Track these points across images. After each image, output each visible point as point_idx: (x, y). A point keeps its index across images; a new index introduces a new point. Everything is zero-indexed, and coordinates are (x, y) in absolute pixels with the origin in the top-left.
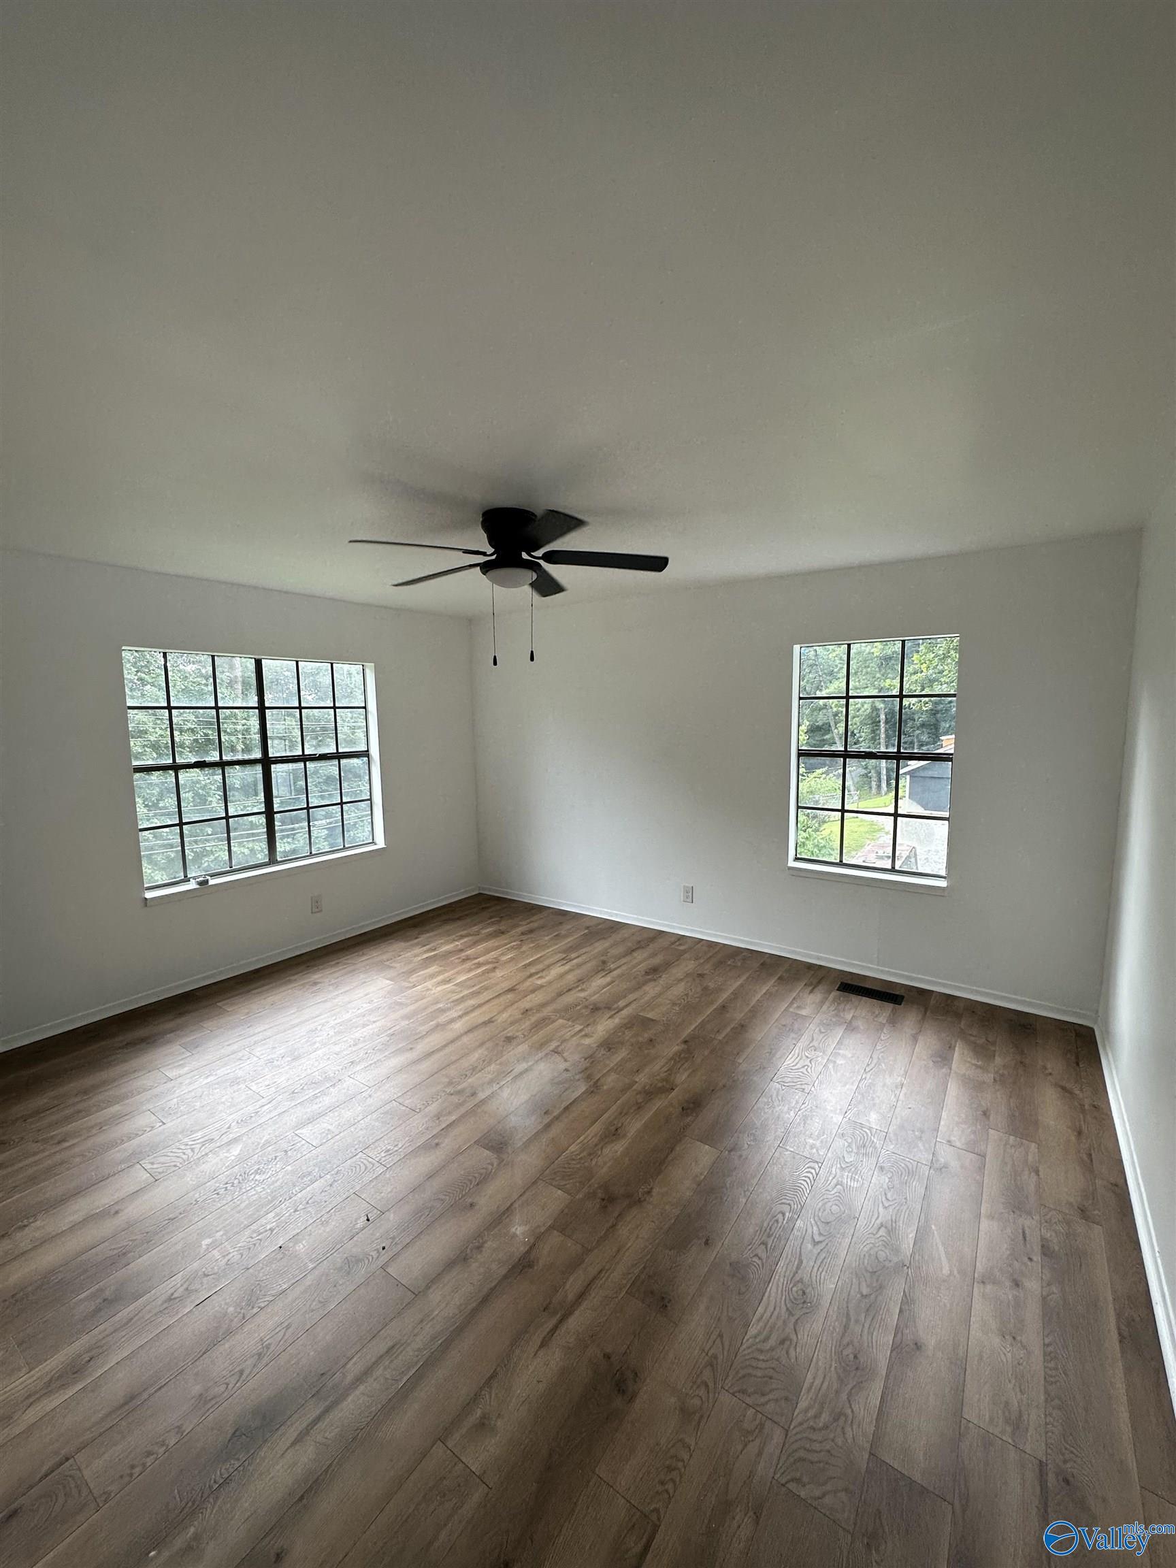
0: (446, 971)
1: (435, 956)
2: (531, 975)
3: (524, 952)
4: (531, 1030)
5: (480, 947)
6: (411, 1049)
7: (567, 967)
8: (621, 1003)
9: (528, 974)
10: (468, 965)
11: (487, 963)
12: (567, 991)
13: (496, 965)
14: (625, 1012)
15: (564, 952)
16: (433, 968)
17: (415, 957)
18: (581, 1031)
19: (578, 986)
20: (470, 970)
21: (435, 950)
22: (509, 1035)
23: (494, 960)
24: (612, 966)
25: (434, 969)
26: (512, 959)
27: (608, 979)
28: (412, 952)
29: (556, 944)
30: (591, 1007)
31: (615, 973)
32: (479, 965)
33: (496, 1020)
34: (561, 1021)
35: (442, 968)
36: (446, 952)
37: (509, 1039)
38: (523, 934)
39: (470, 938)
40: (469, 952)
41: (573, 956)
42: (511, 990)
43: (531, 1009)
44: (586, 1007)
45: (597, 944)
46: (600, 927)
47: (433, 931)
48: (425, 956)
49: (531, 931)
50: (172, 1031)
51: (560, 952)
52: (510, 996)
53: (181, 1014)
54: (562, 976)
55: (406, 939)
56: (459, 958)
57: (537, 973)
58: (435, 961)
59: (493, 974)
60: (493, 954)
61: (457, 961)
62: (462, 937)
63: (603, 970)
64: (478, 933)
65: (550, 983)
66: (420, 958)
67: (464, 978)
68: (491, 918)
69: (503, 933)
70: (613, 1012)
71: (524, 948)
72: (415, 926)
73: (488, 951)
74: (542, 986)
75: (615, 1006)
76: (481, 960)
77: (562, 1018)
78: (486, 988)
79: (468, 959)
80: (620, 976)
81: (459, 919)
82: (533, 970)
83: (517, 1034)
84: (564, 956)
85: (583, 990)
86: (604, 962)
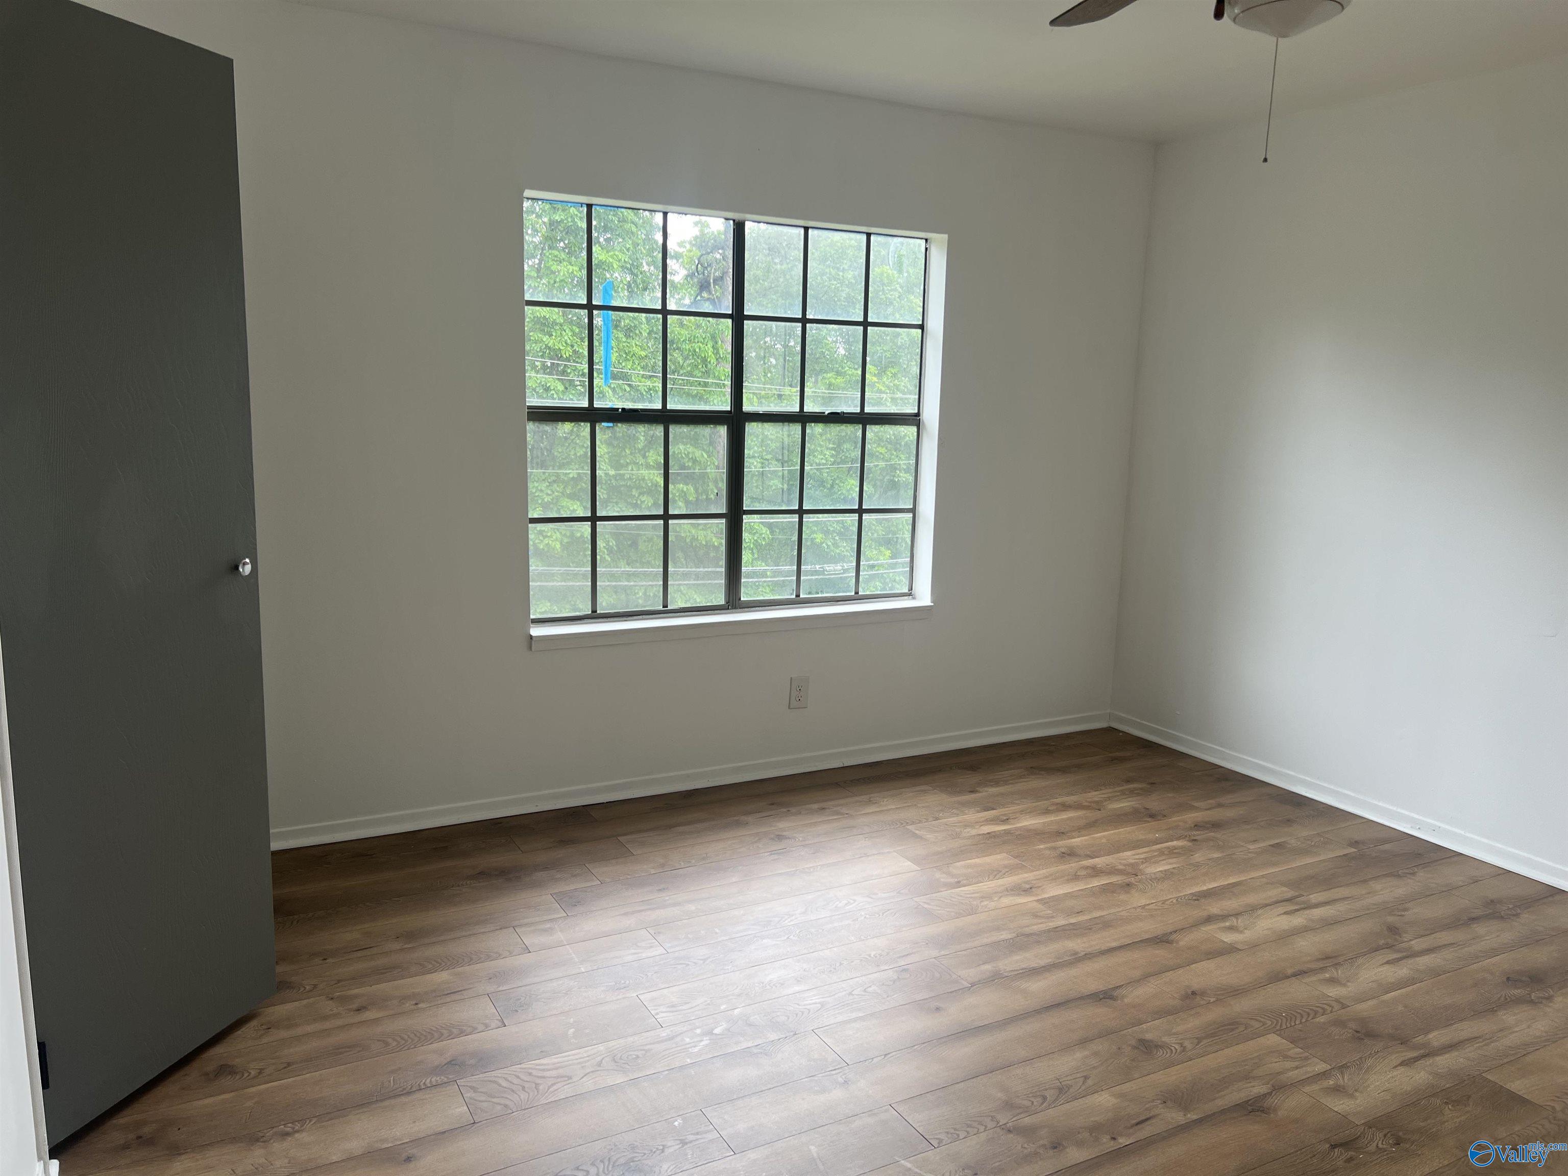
0: (1022, 867)
1: (1007, 832)
2: (1209, 919)
3: (1197, 866)
4: (1199, 1040)
5: (1102, 836)
6: (938, 1009)
7: (1298, 920)
8: (1436, 1038)
9: (1205, 914)
10: (1072, 866)
11: (1111, 871)
12: (1295, 975)
13: (1132, 880)
14: (1444, 1062)
15: (1289, 884)
16: (998, 857)
17: (966, 826)
18: (1324, 1075)
19: (1323, 969)
20: (1076, 878)
21: (1005, 821)
22: (1148, 1036)
23: (1129, 870)
24: (1417, 945)
25: (998, 859)
26: (1167, 875)
27: (1403, 971)
28: (960, 818)
29: (1274, 864)
30: (1353, 1025)
31: (1424, 962)
32: (1096, 872)
33: (1123, 997)
34: (1273, 1039)
35: (1017, 861)
36: (1027, 830)
37: (1147, 1047)
38: (1197, 826)
39: (1080, 813)
40: (1076, 841)
41: (1315, 898)
42: (1162, 940)
43: (1203, 993)
44: (1340, 1023)
45: (1377, 886)
46: (1387, 847)
47: (1006, 783)
48: (987, 829)
49: (1216, 825)
50: (546, 868)
51: (1283, 884)
52: (1161, 954)
53: (564, 843)
54: (1284, 937)
55: (953, 789)
56: (1055, 848)
57: (1224, 917)
58: (1004, 843)
59: (1123, 897)
60: (1129, 856)
61: (1047, 852)
62: (1065, 807)
63: (1389, 947)
64: (1097, 806)
65: (1254, 946)
66: (974, 832)
67: (1062, 892)
68: (1128, 781)
69: (1152, 816)
70: (1415, 1054)
71: (1198, 857)
72: (973, 768)
73: (1117, 847)
74: (1231, 949)
75: (1420, 1039)
76: (1099, 862)
77: (1279, 1032)
78: (1106, 924)
79: (1070, 854)
80: (1435, 973)
81: (1063, 770)
82: (1215, 908)
83: (1166, 1039)
84: (1290, 894)
85: (1333, 981)
86: (1393, 930)
